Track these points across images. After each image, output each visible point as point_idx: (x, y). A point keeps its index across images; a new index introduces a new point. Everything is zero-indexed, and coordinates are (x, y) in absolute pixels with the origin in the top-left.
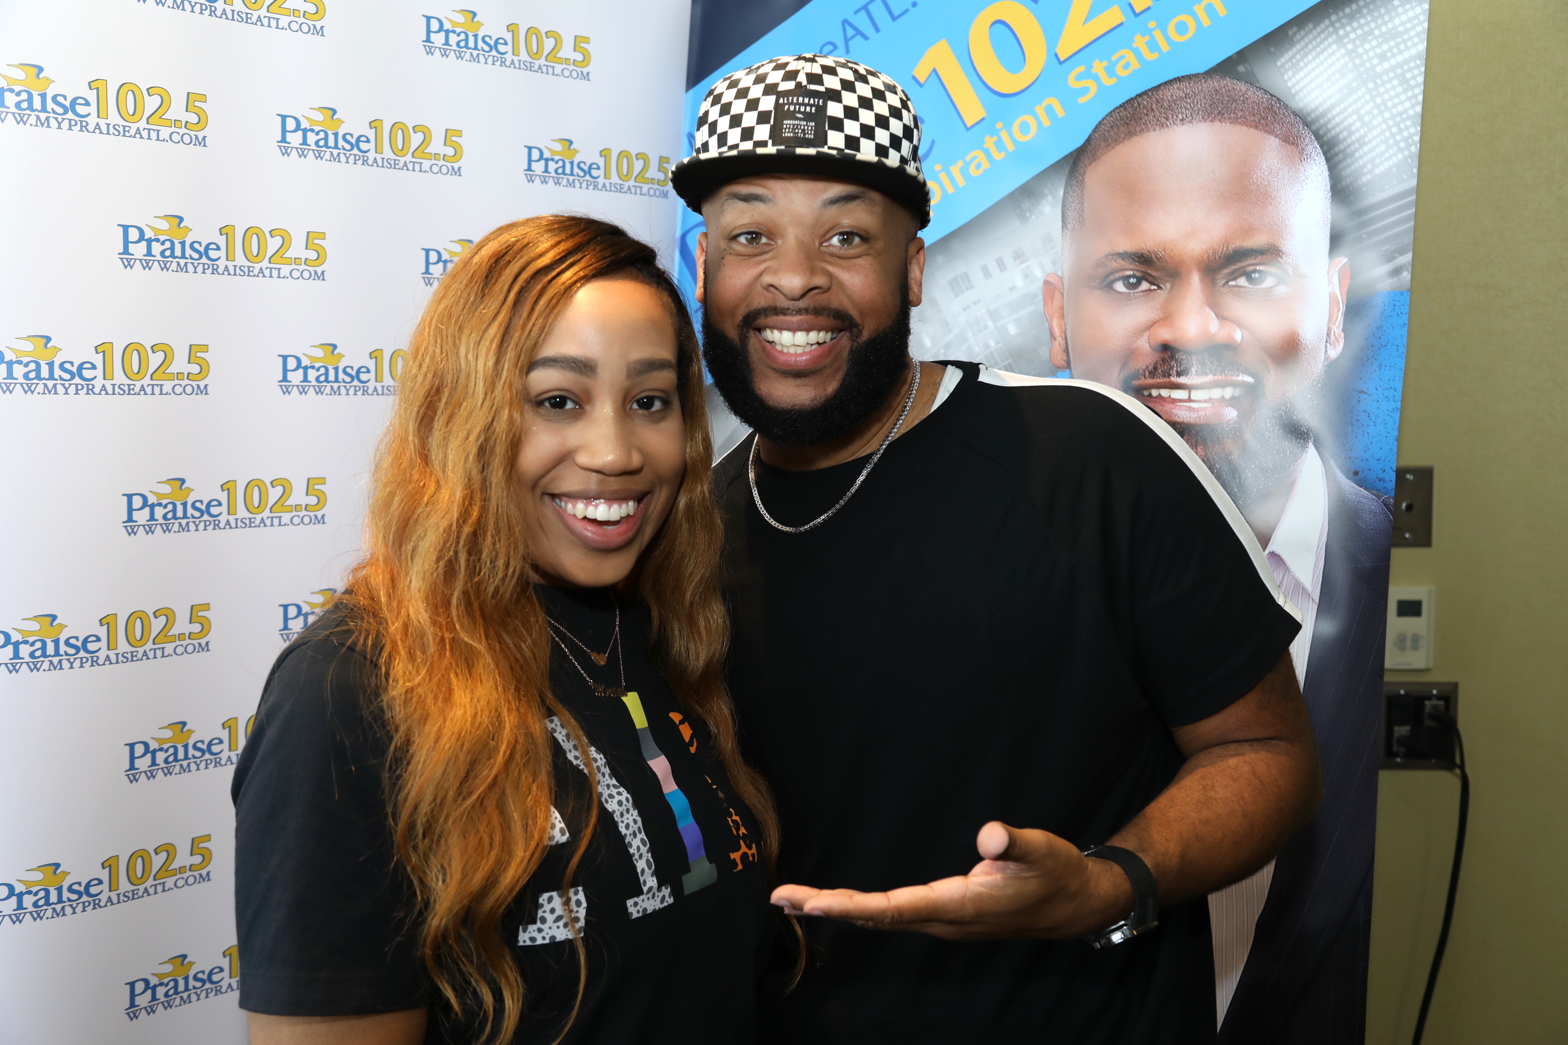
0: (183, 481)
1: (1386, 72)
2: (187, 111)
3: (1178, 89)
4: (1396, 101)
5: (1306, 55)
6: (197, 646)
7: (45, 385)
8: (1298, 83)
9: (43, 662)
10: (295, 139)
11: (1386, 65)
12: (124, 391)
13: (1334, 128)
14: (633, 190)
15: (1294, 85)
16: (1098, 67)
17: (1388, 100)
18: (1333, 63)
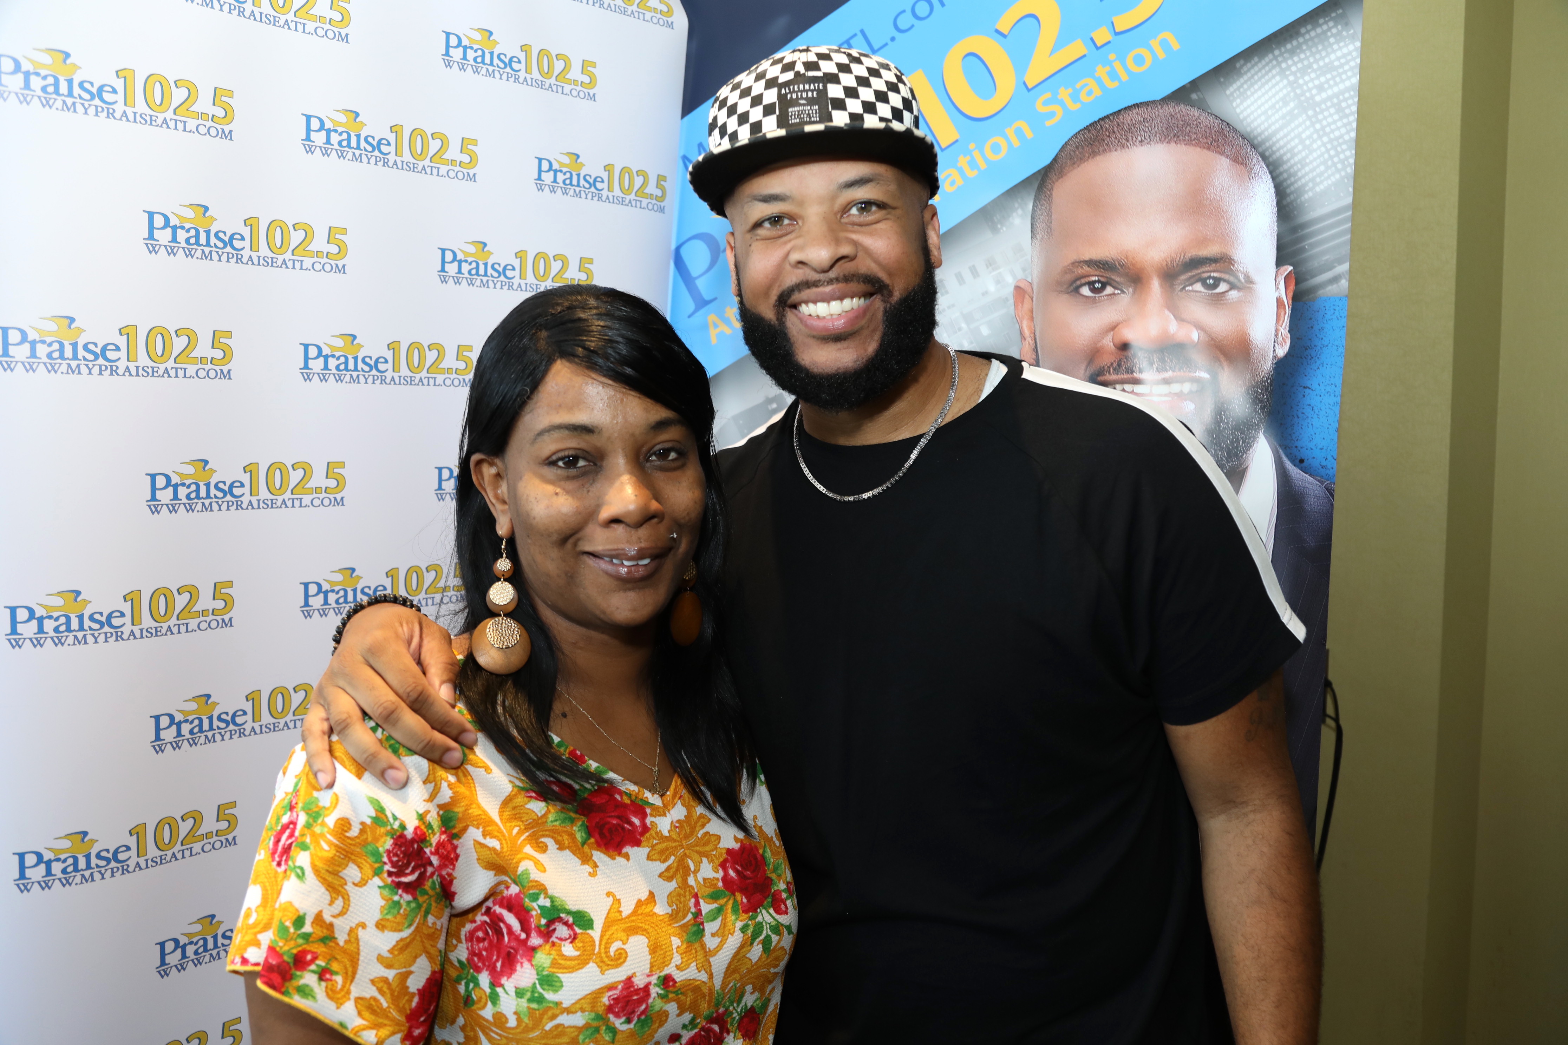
0: (206, 462)
1: (1324, 101)
2: (214, 104)
3: (1137, 114)
4: (1333, 127)
5: (1252, 85)
6: (220, 622)
7: (69, 365)
8: (1245, 109)
9: (67, 636)
10: (319, 138)
11: (1324, 95)
12: (148, 373)
13: (1278, 150)
14: (633, 203)
15: (1242, 112)
16: (1064, 94)
17: (1326, 126)
18: (1277, 93)
